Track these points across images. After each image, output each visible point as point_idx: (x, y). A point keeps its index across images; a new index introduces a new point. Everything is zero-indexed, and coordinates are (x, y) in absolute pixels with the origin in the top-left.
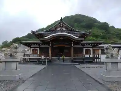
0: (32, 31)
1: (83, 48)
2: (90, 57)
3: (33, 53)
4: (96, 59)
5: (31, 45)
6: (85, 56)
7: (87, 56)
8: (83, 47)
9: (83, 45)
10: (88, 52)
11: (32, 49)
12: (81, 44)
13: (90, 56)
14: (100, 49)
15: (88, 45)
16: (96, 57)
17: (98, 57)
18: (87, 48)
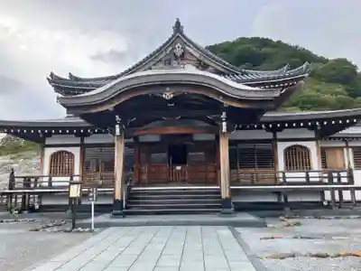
0: (52, 75)
1: (274, 141)
2: (308, 183)
3: (53, 173)
4: (337, 193)
6: (284, 177)
7: (297, 176)
8: (275, 135)
9: (275, 130)
10: (297, 158)
11: (49, 152)
12: (267, 124)
13: (307, 177)
14: (347, 147)
15: (298, 127)
16: (335, 180)
17: (344, 180)
18: (292, 143)
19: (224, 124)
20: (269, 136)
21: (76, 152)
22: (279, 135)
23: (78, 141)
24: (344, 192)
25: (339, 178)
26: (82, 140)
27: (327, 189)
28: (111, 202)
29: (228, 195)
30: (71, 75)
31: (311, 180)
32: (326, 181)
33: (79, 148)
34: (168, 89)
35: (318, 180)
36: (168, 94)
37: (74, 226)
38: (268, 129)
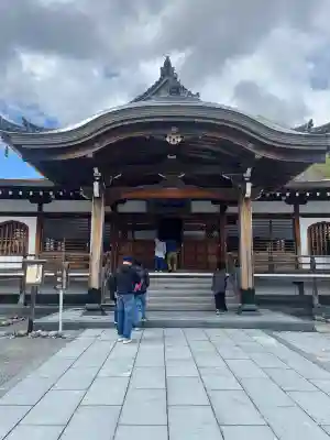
6: (314, 263)
8: (296, 209)
9: (297, 203)
18: (320, 220)
19: (249, 186)
20: (290, 209)
21: (31, 223)
22: (303, 209)
23: (34, 208)
26: (40, 208)
28: (85, 292)
29: (251, 286)
33: (35, 218)
34: (174, 129)
36: (174, 137)
37: (31, 328)
38: (289, 201)
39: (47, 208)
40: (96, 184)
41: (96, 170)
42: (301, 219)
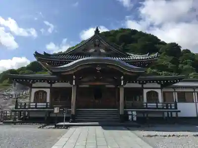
0: (36, 52)
1: (143, 88)
2: (157, 108)
3: (36, 101)
4: (170, 113)
5: (33, 82)
6: (147, 106)
7: (153, 105)
8: (142, 86)
9: (143, 84)
11: (34, 91)
12: (140, 81)
13: (157, 106)
14: (175, 92)
15: (153, 82)
16: (169, 107)
17: (173, 107)
18: (150, 90)
19: (122, 81)
20: (140, 86)
21: (48, 91)
22: (145, 86)
23: (49, 85)
24: (173, 113)
25: (171, 106)
26: (51, 85)
27: (165, 111)
30: (45, 53)
31: (159, 107)
32: (165, 107)
33: (49, 89)
34: (99, 66)
35: (162, 107)
36: (98, 68)
38: (140, 83)
39: (54, 85)
40: (74, 81)
41: (74, 77)
42: (144, 90)
